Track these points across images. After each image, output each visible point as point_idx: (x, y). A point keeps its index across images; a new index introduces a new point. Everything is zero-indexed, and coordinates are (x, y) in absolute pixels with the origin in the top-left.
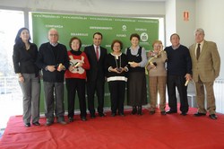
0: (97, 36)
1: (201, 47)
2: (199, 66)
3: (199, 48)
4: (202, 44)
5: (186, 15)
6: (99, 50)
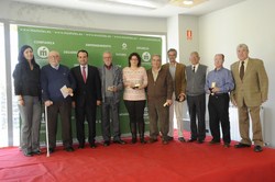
0: (81, 54)
1: (245, 65)
2: (245, 88)
3: (243, 66)
4: (246, 62)
6: (86, 70)
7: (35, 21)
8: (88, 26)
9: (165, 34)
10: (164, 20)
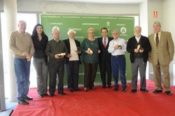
5: (155, 14)
7: (54, 11)
8: (86, 13)
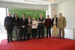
4: (61, 17)
9: (47, 10)
10: (47, 6)
